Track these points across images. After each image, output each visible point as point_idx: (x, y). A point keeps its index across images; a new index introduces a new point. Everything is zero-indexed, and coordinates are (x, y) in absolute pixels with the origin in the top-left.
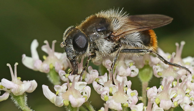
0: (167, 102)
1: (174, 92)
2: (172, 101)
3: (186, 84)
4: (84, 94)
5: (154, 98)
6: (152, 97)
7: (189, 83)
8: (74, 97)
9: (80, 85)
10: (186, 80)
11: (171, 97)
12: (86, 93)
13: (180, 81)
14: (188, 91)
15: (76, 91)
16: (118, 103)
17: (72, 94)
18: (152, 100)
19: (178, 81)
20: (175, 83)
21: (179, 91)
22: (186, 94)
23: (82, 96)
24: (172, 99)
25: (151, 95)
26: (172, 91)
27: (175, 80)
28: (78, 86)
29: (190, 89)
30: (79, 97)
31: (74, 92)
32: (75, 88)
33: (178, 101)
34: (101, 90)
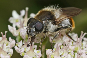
0: (58, 57)
1: (62, 52)
2: (61, 57)
3: (68, 47)
4: (9, 53)
5: (50, 55)
6: (49, 54)
7: (70, 47)
8: (3, 55)
9: (7, 48)
10: (69, 45)
11: (60, 55)
12: (10, 53)
13: (65, 45)
14: (70, 51)
15: (5, 52)
16: (31, 57)
17: (2, 53)
18: (49, 56)
19: (64, 45)
20: (62, 47)
21: (65, 51)
22: (69, 53)
23: (8, 55)
24: (60, 56)
25: (48, 53)
26: (61, 51)
27: (63, 45)
28: (5, 48)
29: (71, 50)
30: (6, 55)
31: (3, 52)
32: (4, 50)
33: (64, 57)
34: (20, 51)
